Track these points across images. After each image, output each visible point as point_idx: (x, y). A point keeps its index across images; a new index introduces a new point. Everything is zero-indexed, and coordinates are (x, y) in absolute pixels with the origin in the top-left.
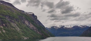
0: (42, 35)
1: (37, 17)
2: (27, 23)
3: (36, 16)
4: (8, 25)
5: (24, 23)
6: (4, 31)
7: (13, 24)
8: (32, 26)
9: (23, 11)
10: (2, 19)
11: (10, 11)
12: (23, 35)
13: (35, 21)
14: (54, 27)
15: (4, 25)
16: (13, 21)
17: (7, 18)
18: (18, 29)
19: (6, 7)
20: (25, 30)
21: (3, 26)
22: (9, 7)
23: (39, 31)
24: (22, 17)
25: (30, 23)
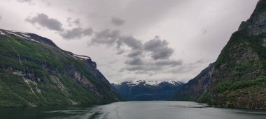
0: (104, 98)
1: (96, 65)
2: (77, 75)
3: (94, 63)
4: (46, 79)
5: (72, 76)
6: (39, 91)
7: (53, 78)
8: (86, 82)
9: (71, 54)
10: (36, 70)
11: (48, 54)
12: (71, 98)
13: (91, 72)
14: (127, 83)
15: (39, 80)
16: (54, 72)
17: (44, 67)
18: (63, 88)
19: (43, 46)
20: (74, 89)
21: (37, 81)
22: (47, 45)
23: (98, 91)
24: (70, 64)
25: (84, 77)
